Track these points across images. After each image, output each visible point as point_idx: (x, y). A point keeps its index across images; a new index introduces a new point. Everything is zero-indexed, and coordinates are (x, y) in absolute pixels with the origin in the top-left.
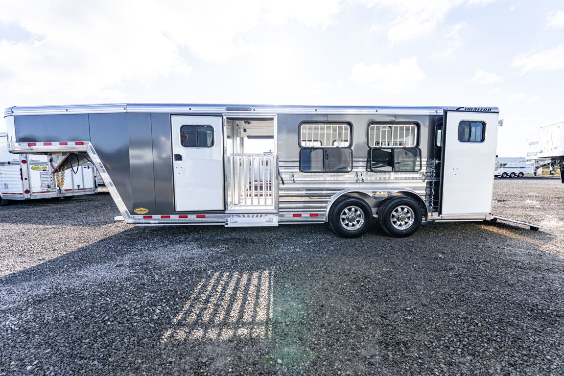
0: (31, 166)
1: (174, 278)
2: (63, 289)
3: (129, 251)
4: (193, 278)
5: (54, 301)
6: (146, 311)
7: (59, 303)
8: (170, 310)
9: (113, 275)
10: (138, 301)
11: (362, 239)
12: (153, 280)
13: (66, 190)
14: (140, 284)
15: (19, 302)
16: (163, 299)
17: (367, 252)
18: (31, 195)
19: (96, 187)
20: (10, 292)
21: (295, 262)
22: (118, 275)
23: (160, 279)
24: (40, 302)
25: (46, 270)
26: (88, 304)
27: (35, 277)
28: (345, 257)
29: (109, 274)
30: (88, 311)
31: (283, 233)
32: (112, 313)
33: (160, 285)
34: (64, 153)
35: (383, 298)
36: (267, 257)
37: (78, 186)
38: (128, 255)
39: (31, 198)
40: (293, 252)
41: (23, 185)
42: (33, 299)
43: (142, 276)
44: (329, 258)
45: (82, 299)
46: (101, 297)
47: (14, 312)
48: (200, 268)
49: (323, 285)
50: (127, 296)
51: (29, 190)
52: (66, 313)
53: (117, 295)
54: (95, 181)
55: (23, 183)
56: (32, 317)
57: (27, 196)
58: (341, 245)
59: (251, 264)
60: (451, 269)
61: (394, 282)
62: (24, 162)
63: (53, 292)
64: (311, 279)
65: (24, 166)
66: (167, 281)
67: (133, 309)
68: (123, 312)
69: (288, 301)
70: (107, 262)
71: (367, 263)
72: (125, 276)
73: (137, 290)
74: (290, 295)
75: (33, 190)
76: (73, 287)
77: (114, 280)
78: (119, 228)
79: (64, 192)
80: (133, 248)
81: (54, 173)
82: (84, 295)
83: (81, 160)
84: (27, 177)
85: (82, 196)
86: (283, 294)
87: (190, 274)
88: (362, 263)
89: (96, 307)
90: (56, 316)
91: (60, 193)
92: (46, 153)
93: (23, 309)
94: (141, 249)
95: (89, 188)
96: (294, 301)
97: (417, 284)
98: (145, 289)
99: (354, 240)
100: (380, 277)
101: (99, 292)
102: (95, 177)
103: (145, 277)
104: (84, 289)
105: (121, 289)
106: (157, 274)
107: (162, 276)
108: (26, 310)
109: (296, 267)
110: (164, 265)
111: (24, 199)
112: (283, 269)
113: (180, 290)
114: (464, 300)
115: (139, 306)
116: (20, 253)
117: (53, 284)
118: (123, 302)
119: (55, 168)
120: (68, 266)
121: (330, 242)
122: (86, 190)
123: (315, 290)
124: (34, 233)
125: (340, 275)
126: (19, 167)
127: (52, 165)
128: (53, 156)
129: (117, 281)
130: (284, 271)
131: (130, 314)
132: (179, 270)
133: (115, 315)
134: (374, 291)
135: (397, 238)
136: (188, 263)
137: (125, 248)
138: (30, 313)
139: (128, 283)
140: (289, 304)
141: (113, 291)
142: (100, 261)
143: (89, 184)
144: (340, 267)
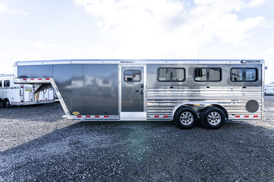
0: (25, 89)
1: (93, 153)
2: (33, 159)
3: (69, 135)
4: (103, 154)
5: (27, 168)
6: (77, 177)
7: (29, 169)
8: (91, 176)
9: (60, 151)
10: (73, 170)
11: (192, 130)
12: (81, 154)
13: (40, 101)
14: (74, 157)
15: (7, 167)
16: (86, 169)
17: (197, 138)
18: (24, 103)
19: (54, 99)
20: (4, 160)
21: (158, 144)
22: (62, 151)
23: (85, 154)
24: (19, 167)
25: (25, 146)
26: (45, 171)
27: (18, 151)
28: (186, 141)
29: (58, 150)
30: (44, 176)
31: (149, 126)
32: (58, 177)
33: (85, 158)
34: (40, 84)
35: (217, 171)
36: (142, 141)
37: (46, 99)
38: (68, 137)
39: (24, 105)
40: (156, 138)
41: (21, 98)
42: (16, 166)
43: (75, 152)
44: (177, 142)
45: (42, 167)
46: (52, 166)
47: (4, 175)
48: (107, 147)
49: (178, 160)
50: (67, 165)
51: (23, 100)
52: (32, 177)
53: (61, 164)
54: (54, 96)
55: (20, 97)
56: (13, 179)
57: (22, 103)
58: (181, 133)
59: (134, 145)
60: (251, 151)
61: (220, 160)
62: (22, 87)
63: (26, 161)
64: (170, 156)
65: (22, 89)
66: (89, 155)
67: (70, 175)
68: (64, 177)
69: (160, 172)
70: (57, 141)
71: (200, 146)
72: (66, 151)
73: (72, 161)
74: (160, 167)
75: (25, 101)
76: (38, 158)
77: (60, 154)
78: (64, 121)
79: (39, 101)
80: (71, 133)
81: (34, 93)
82: (43, 164)
83: (48, 87)
84: (23, 94)
85: (48, 103)
86: (156, 167)
87: (102, 150)
88: (197, 146)
89: (49, 173)
90: (26, 179)
91: (37, 102)
92: (31, 84)
93: (9, 173)
94: (75, 134)
95: (51, 100)
96: (163, 172)
97: (234, 162)
98: (77, 160)
99: (188, 130)
100: (210, 156)
101: (51, 162)
102: (54, 94)
103: (77, 152)
104: (43, 160)
105: (64, 160)
106: (84, 150)
107: (86, 152)
108: (11, 173)
109: (160, 148)
110: (87, 145)
111: (20, 105)
112: (153, 149)
113: (96, 162)
114: (270, 176)
115: (73, 173)
116: (14, 135)
117: (27, 156)
118: (64, 169)
119: (35, 91)
120: (37, 144)
121: (175, 132)
122: (50, 101)
123: (174, 164)
124: (23, 123)
125: (186, 154)
126: (19, 90)
127: (34, 89)
128: (35, 85)
129: (61, 155)
130: (154, 150)
131: (68, 179)
132: (95, 148)
133: (59, 179)
134: (210, 166)
135: (212, 130)
136: (100, 143)
137: (67, 133)
138: (12, 176)
139: (68, 156)
140: (161, 175)
141: (59, 161)
142: (53, 141)
143: (51, 98)
144: (185, 148)
